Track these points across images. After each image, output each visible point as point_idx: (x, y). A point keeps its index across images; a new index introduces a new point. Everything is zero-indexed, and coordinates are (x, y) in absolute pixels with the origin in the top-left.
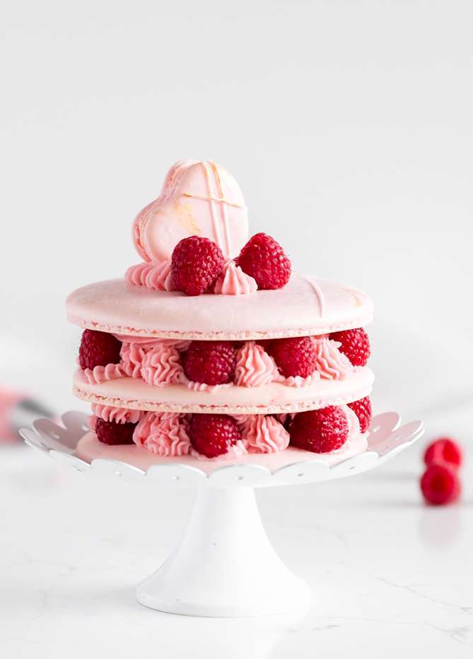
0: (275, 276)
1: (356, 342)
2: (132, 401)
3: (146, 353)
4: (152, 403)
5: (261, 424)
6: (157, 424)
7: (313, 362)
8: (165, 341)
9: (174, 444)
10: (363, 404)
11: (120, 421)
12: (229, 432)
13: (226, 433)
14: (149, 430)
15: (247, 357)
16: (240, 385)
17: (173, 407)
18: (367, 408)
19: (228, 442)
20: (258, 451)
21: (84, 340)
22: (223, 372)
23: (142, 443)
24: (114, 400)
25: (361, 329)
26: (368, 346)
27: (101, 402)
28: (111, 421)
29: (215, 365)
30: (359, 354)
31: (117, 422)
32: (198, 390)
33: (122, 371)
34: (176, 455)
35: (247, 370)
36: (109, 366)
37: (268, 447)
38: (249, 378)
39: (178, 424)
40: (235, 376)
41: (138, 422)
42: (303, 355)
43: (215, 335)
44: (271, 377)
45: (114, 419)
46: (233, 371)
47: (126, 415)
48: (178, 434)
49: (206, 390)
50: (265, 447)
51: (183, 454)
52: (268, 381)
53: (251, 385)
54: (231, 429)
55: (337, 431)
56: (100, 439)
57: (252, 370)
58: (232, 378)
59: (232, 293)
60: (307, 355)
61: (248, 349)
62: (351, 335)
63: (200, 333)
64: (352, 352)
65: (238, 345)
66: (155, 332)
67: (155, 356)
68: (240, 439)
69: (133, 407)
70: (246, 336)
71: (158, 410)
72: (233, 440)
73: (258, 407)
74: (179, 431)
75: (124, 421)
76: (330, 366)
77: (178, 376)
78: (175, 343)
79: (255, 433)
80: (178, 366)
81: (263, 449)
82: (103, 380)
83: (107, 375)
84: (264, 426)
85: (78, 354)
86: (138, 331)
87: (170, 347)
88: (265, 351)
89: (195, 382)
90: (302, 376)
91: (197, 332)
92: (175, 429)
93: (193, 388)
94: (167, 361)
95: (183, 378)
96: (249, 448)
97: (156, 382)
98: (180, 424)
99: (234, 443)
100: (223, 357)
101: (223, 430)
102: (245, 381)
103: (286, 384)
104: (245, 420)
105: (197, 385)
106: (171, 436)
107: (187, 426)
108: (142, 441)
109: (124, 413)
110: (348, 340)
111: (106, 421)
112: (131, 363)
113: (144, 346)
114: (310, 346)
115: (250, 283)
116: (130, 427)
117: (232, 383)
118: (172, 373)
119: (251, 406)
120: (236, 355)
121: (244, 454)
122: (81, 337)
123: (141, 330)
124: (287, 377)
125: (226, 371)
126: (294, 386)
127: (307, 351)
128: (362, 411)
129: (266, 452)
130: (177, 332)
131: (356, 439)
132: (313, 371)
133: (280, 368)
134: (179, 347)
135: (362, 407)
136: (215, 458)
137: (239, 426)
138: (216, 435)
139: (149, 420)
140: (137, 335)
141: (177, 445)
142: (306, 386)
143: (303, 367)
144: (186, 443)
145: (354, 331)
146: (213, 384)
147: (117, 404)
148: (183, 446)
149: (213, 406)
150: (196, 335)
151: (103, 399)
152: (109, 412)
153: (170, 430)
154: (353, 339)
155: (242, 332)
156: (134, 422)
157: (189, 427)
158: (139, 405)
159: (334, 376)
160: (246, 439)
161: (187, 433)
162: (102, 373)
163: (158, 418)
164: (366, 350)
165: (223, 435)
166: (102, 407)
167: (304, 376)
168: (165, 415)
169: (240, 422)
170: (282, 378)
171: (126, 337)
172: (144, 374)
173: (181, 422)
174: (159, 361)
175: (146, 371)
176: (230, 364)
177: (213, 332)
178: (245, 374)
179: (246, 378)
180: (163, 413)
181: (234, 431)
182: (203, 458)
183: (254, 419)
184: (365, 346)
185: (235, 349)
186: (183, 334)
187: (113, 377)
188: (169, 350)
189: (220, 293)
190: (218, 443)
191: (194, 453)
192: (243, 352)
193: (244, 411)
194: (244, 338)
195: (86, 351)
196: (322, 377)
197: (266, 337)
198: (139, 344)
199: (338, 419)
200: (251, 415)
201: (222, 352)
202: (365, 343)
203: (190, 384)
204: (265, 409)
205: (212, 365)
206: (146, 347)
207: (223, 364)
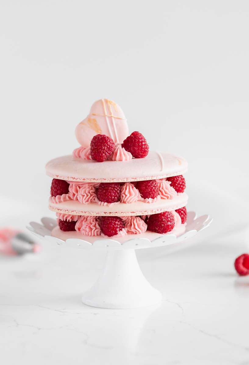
0: (139, 151)
1: (179, 182)
2: (73, 211)
3: (80, 189)
4: (82, 212)
5: (134, 220)
6: (85, 222)
7: (157, 191)
8: (89, 183)
9: (93, 231)
10: (183, 210)
11: (69, 220)
12: (118, 225)
13: (117, 225)
14: (82, 224)
15: (126, 189)
16: (123, 202)
17: (92, 213)
18: (185, 212)
19: (118, 229)
20: (132, 233)
21: (52, 183)
22: (115, 197)
23: (79, 230)
24: (66, 210)
25: (181, 176)
26: (185, 184)
27: (60, 212)
28: (65, 220)
29: (111, 194)
30: (180, 187)
31: (68, 221)
32: (103, 205)
33: (69, 198)
34: (94, 235)
35: (126, 196)
36: (63, 195)
37: (137, 231)
38: (127, 199)
39: (95, 221)
40: (120, 199)
41: (77, 221)
42: (152, 188)
43: (112, 180)
44: (137, 199)
45: (66, 220)
46: (120, 196)
47: (71, 218)
48: (95, 226)
49: (107, 205)
50: (135, 231)
51: (97, 235)
52: (136, 200)
53: (128, 203)
54: (119, 223)
55: (169, 223)
56: (61, 229)
57: (128, 195)
58: (119, 199)
59: (121, 160)
60: (154, 188)
61: (127, 186)
62: (176, 179)
63: (105, 179)
64: (177, 186)
65: (122, 184)
66: (84, 179)
67: (83, 190)
68: (124, 228)
69: (74, 214)
70: (127, 180)
71: (86, 215)
72: (120, 228)
73: (131, 213)
74: (95, 224)
75: (70, 221)
76: (166, 193)
77: (94, 199)
78: (93, 184)
79: (131, 225)
80: (94, 195)
81: (135, 232)
82: (60, 202)
83: (62, 199)
84: (135, 221)
85: (50, 190)
86: (76, 179)
87: (91, 186)
88: (135, 186)
89: (102, 201)
90: (152, 198)
91: (103, 179)
92: (94, 224)
93: (101, 204)
94: (89, 193)
95: (96, 200)
96: (128, 232)
97: (84, 202)
98: (96, 221)
99: (121, 230)
100: (115, 190)
101: (115, 224)
102: (125, 201)
103: (145, 202)
104: (126, 219)
105: (103, 203)
106: (91, 227)
107: (99, 222)
108: (79, 229)
109: (71, 217)
110: (175, 181)
111: (63, 220)
112: (73, 193)
113: (79, 186)
114: (155, 184)
115: (129, 155)
116: (74, 223)
117: (119, 202)
118: (91, 198)
119: (128, 212)
120: (121, 189)
121: (125, 235)
122: (52, 182)
123: (78, 178)
124: (145, 198)
125: (116, 196)
126: (148, 202)
127: (154, 186)
128: (182, 214)
129: (136, 234)
130: (95, 179)
131: (179, 227)
132: (157, 195)
133: (141, 195)
134: (95, 186)
135: (182, 212)
136: (112, 237)
137: (123, 222)
138: (112, 226)
139: (82, 219)
140: (76, 181)
141: (94, 231)
142: (154, 203)
143: (152, 193)
144: (99, 230)
145: (178, 177)
146: (110, 202)
147: (67, 212)
148: (97, 231)
149: (110, 213)
150: (103, 180)
151: (61, 210)
152: (63, 216)
153: (91, 224)
154: (177, 180)
155: (124, 178)
156: (75, 221)
157: (100, 222)
158: (77, 212)
159: (168, 197)
160: (127, 227)
161: (99, 225)
162: (60, 198)
163: (86, 219)
164: (184, 186)
165: (115, 226)
166: (60, 214)
167: (153, 198)
168: (89, 217)
169: (124, 220)
170: (143, 199)
171: (72, 182)
172: (78, 198)
173: (96, 220)
174: (85, 192)
175: (80, 197)
176: (118, 193)
177: (111, 179)
178: (125, 198)
179: (125, 199)
180: (88, 216)
181: (121, 224)
182: (106, 237)
183: (130, 218)
184: (183, 184)
185: (120, 186)
186: (97, 180)
187: (65, 200)
188: (90, 187)
189: (115, 160)
190: (113, 230)
191: (102, 234)
192: (124, 187)
193: (124, 215)
194: (125, 181)
195: (53, 188)
196: (162, 198)
197: (136, 181)
198: (78, 185)
199: (169, 218)
200: (128, 216)
201: (114, 188)
202: (183, 182)
203: (100, 202)
204: (135, 213)
205: (110, 194)
206: (80, 186)
207: (115, 193)
